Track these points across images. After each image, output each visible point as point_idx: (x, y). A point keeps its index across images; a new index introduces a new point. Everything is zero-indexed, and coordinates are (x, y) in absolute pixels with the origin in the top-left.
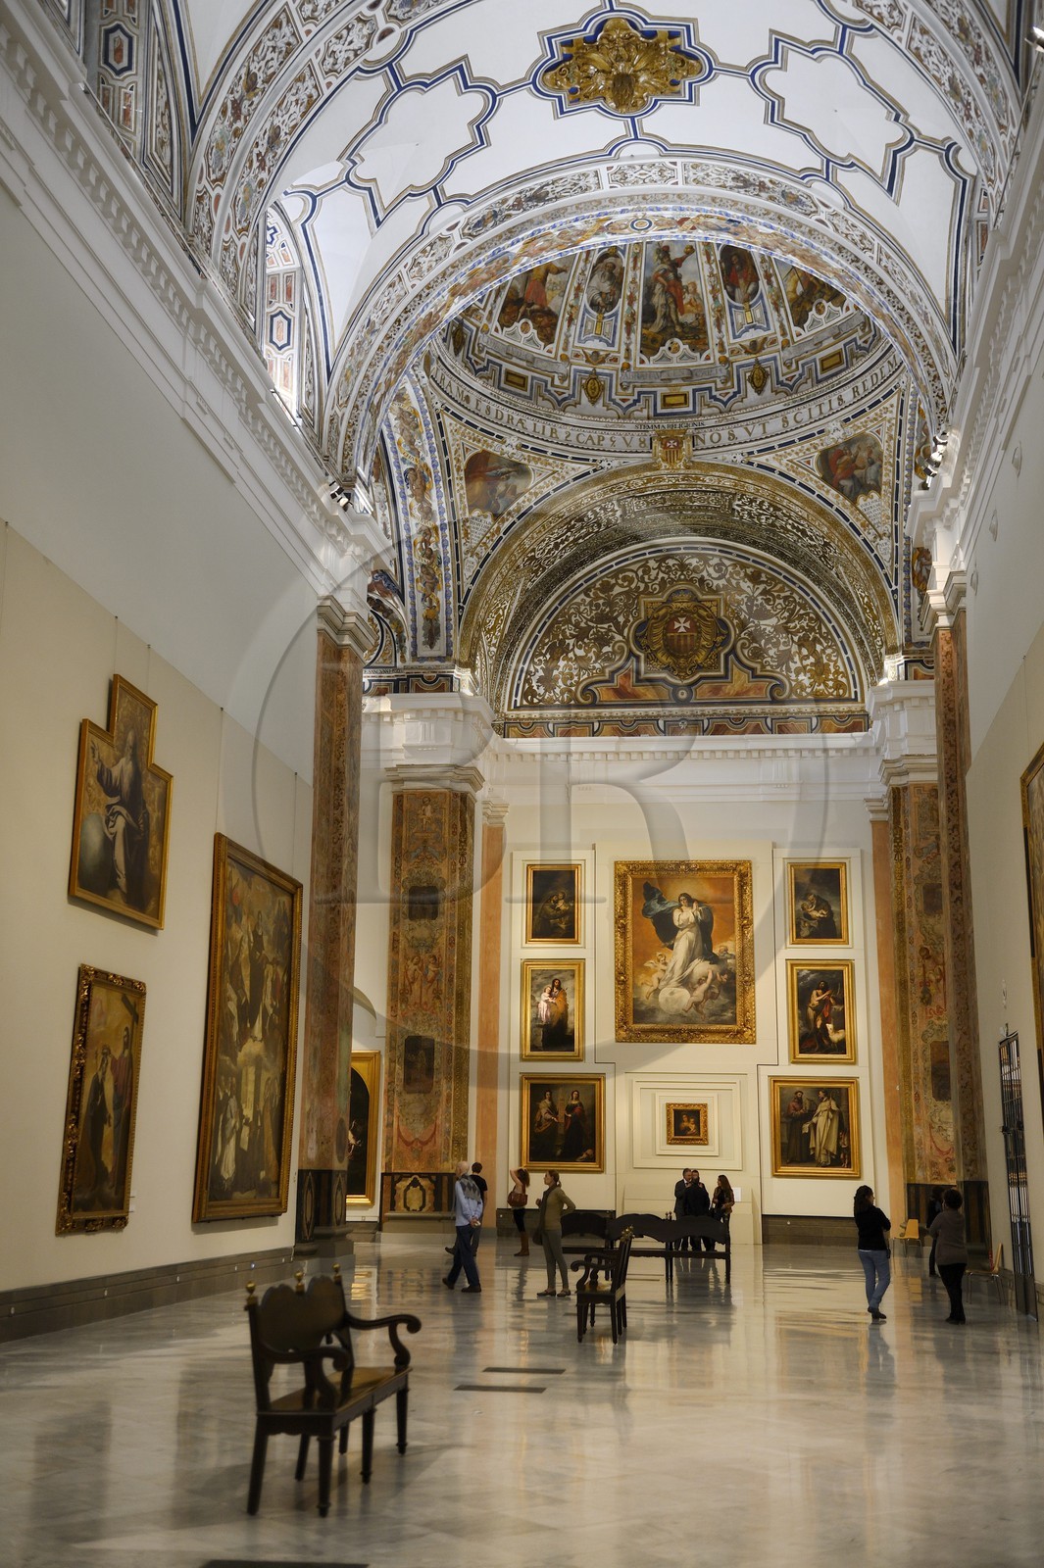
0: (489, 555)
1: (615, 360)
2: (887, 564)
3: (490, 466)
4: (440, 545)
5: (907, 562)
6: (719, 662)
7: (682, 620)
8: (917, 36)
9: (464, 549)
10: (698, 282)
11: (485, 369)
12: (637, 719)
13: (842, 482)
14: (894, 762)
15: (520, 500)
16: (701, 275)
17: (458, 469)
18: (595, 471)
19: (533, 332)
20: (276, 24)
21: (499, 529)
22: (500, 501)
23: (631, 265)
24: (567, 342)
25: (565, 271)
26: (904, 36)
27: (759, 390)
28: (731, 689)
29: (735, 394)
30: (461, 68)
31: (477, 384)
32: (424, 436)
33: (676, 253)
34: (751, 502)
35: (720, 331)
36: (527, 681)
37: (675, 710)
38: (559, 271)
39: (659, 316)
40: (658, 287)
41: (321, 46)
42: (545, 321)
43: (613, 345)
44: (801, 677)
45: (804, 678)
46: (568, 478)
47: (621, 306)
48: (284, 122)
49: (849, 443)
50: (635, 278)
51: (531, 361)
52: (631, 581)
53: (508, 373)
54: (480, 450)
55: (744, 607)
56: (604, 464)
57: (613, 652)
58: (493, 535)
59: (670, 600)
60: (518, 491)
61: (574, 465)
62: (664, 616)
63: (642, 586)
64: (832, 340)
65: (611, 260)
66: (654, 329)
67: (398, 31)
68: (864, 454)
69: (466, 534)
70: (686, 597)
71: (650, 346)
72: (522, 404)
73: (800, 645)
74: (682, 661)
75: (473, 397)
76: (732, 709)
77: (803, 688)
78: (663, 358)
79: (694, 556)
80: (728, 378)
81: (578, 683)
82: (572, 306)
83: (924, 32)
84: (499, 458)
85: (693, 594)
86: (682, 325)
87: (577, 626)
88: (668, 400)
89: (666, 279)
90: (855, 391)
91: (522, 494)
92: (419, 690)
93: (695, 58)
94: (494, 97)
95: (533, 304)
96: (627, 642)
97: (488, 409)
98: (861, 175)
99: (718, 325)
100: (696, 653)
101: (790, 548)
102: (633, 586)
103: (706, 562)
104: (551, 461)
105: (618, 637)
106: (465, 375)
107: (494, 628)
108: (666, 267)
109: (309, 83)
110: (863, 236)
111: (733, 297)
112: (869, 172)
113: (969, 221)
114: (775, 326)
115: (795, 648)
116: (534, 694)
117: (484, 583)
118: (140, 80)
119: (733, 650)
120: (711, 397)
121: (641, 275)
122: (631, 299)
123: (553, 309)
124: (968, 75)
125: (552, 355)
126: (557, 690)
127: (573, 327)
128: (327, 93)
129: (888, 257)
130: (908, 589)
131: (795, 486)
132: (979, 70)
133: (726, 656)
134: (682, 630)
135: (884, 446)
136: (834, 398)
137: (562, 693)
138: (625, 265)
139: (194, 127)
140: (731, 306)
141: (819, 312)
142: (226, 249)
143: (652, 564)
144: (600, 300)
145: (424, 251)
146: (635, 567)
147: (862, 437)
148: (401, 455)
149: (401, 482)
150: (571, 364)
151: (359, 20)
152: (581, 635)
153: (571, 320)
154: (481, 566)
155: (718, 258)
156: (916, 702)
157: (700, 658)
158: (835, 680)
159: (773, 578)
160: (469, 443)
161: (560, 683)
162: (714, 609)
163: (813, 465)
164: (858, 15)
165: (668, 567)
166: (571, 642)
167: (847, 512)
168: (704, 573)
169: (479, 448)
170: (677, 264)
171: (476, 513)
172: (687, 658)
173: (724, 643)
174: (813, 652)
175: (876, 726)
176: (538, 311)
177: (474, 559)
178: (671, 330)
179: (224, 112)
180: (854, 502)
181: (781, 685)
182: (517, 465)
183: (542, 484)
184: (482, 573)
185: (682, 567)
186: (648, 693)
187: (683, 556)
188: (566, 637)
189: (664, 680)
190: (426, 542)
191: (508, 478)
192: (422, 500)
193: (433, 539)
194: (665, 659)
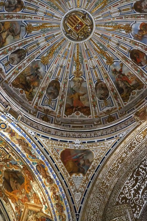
0: (87, 190)
1: (116, 108)
3: (72, 155)
4: (60, 192)
9: (72, 190)
10: (130, 71)
16: (129, 68)
17: (57, 159)
18: (118, 140)
19: (81, 114)
21: (87, 178)
22: (84, 168)
23: (107, 81)
24: (96, 112)
25: (86, 94)
32: (33, 147)
33: (118, 69)
35: (144, 77)
38: (83, 95)
39: (124, 89)
40: (119, 82)
42: (85, 110)
43: (113, 105)
46: (109, 147)
47: (111, 94)
50: (110, 83)
56: (121, 136)
58: (85, 181)
60: (90, 161)
61: (108, 142)
65: (100, 84)
69: (72, 184)
71: (125, 99)
78: (132, 98)
82: (93, 102)
84: (75, 150)
86: (133, 86)
89: (121, 78)
91: (92, 161)
95: (78, 107)
99: (143, 76)
104: (98, 144)
108: (118, 75)
111: (142, 66)
117: (87, 202)
121: (112, 82)
122: (113, 90)
123: (86, 106)
125: (92, 118)
127: (96, 108)
138: (105, 82)
140: (143, 69)
144: (102, 96)
148: (31, 162)
149: (37, 174)
150: (100, 117)
153: (94, 106)
154: (84, 196)
155: (131, 60)
160: (57, 147)
169: (63, 148)
170: (120, 72)
171: (74, 175)
176: (81, 108)
177: (79, 193)
178: (130, 90)
182: (84, 151)
183: (99, 154)
184: (86, 198)
190: (54, 193)
191: (83, 157)
192: (46, 176)
193: (56, 190)
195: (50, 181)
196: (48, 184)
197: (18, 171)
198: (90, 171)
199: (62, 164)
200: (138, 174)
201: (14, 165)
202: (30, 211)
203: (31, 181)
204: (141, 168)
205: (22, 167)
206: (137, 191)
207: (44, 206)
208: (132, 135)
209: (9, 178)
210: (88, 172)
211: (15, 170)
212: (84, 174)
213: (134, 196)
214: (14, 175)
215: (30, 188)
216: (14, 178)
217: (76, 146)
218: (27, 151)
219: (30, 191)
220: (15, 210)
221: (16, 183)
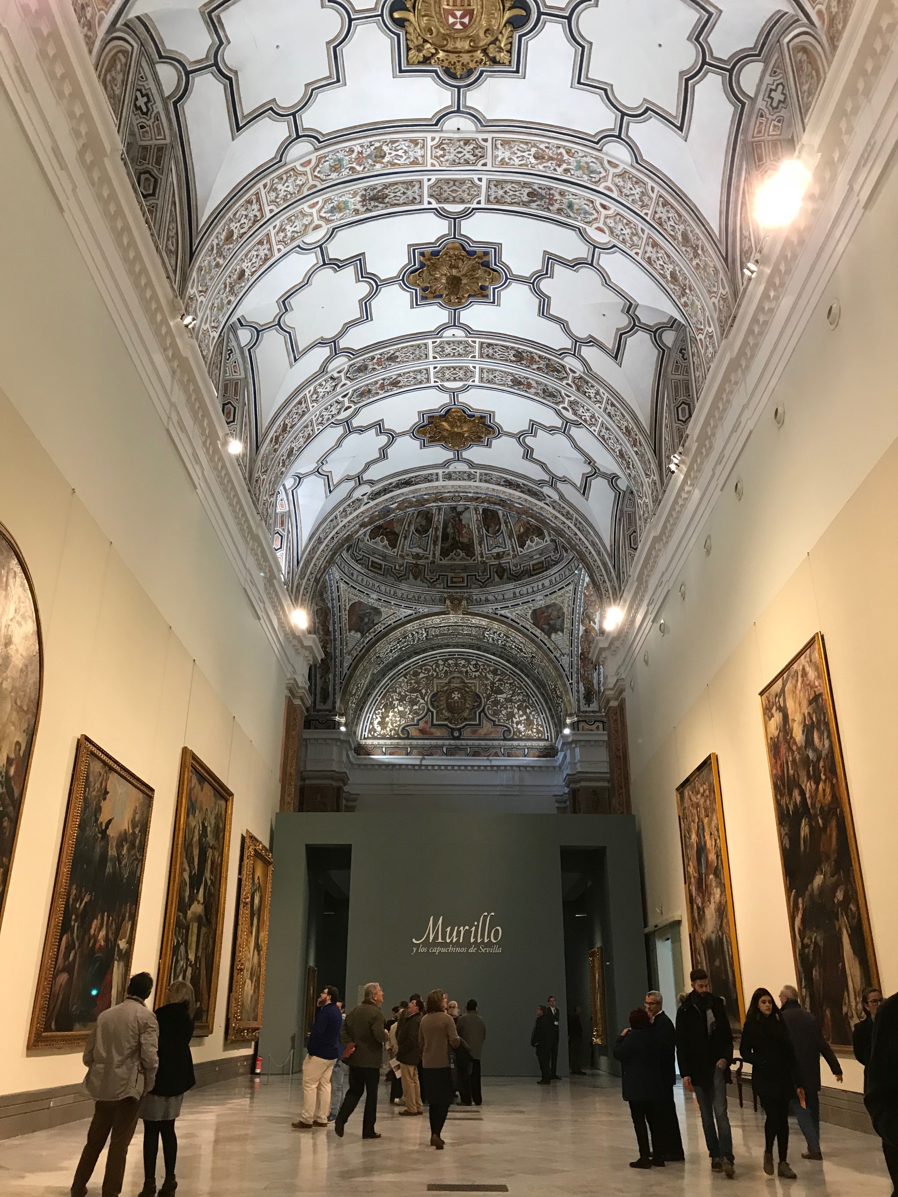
0: (357, 655)
1: (427, 558)
2: (566, 669)
3: (362, 609)
4: (332, 649)
5: (578, 669)
6: (475, 717)
7: (456, 693)
8: (604, 430)
9: (345, 651)
10: (470, 523)
11: (361, 559)
12: (432, 747)
13: (544, 626)
14: (573, 775)
15: (376, 627)
16: (472, 520)
18: (415, 613)
19: (386, 542)
20: (300, 403)
21: (363, 641)
22: (365, 627)
24: (403, 548)
26: (597, 430)
27: (501, 578)
28: (481, 731)
29: (488, 579)
30: (379, 425)
31: (358, 567)
32: (329, 592)
34: (494, 633)
35: (481, 547)
36: (371, 723)
37: (452, 742)
39: (450, 538)
40: (450, 524)
41: (318, 413)
42: (392, 537)
43: (426, 551)
44: (519, 726)
45: (521, 727)
46: (401, 616)
47: (431, 532)
48: (295, 445)
49: (548, 607)
50: (439, 519)
51: (384, 557)
52: (429, 671)
53: (372, 562)
54: (356, 601)
55: (489, 687)
56: (421, 610)
57: (419, 709)
58: (360, 645)
59: (450, 682)
60: (375, 622)
61: (404, 610)
62: (447, 690)
63: (435, 674)
64: (538, 556)
66: (446, 545)
67: (353, 407)
68: (556, 613)
69: (347, 644)
70: (459, 680)
71: (445, 553)
72: (380, 578)
73: (519, 710)
74: (456, 715)
75: (355, 573)
76: (483, 743)
77: (520, 733)
78: (452, 559)
79: (462, 659)
80: (485, 570)
81: (400, 725)
82: (406, 531)
83: (607, 429)
84: (366, 605)
85: (462, 679)
86: (461, 543)
87: (399, 694)
88: (454, 580)
90: (551, 581)
91: (377, 624)
92: (316, 728)
93: (492, 428)
94: (393, 437)
95: (386, 529)
96: (427, 704)
97: (363, 580)
98: (569, 486)
99: (480, 544)
100: (463, 711)
101: (512, 657)
102: (430, 674)
103: (469, 663)
104: (393, 607)
105: (422, 701)
106: (353, 563)
107: (355, 694)
108: (454, 516)
109: (310, 428)
110: (568, 513)
111: (488, 532)
112: (574, 485)
113: (621, 511)
114: (509, 547)
115: (516, 710)
116: (375, 731)
117: (354, 670)
118: (238, 427)
119: (483, 710)
120: (476, 579)
121: (442, 517)
122: (436, 529)
123: (397, 531)
124: (631, 451)
125: (395, 554)
126: (388, 729)
127: (406, 541)
128: (317, 433)
129: (580, 523)
130: (578, 683)
131: (519, 626)
132: (636, 449)
133: (480, 714)
134: (456, 698)
135: (565, 610)
136: (540, 584)
137: (391, 731)
138: (433, 515)
139: (257, 447)
140: (487, 536)
141: (532, 542)
142: (264, 504)
143: (440, 662)
144: (420, 528)
145: (349, 505)
146: (431, 664)
147: (554, 604)
150: (404, 559)
151: (337, 402)
152: (402, 699)
153: (405, 537)
154: (353, 661)
155: (481, 514)
156: (583, 743)
157: (466, 714)
158: (537, 729)
159: (504, 673)
160: (351, 596)
161: (390, 725)
162: (473, 688)
163: (529, 616)
164: (574, 418)
165: (449, 664)
166: (396, 703)
167: (546, 641)
168: (468, 669)
169: (356, 599)
171: (352, 633)
172: (458, 713)
173: (479, 706)
174: (525, 713)
175: (561, 755)
176: (389, 532)
178: (456, 545)
179: (271, 441)
180: (550, 637)
181: (509, 731)
182: (375, 609)
183: (387, 619)
184: (353, 664)
185: (456, 665)
186: (438, 733)
187: (457, 659)
188: (393, 700)
189: (446, 725)
190: (325, 647)
193: (329, 645)
194: (447, 714)
195: (326, 632)
198: (370, 633)
199: (347, 616)
210: (367, 634)
212: (362, 635)
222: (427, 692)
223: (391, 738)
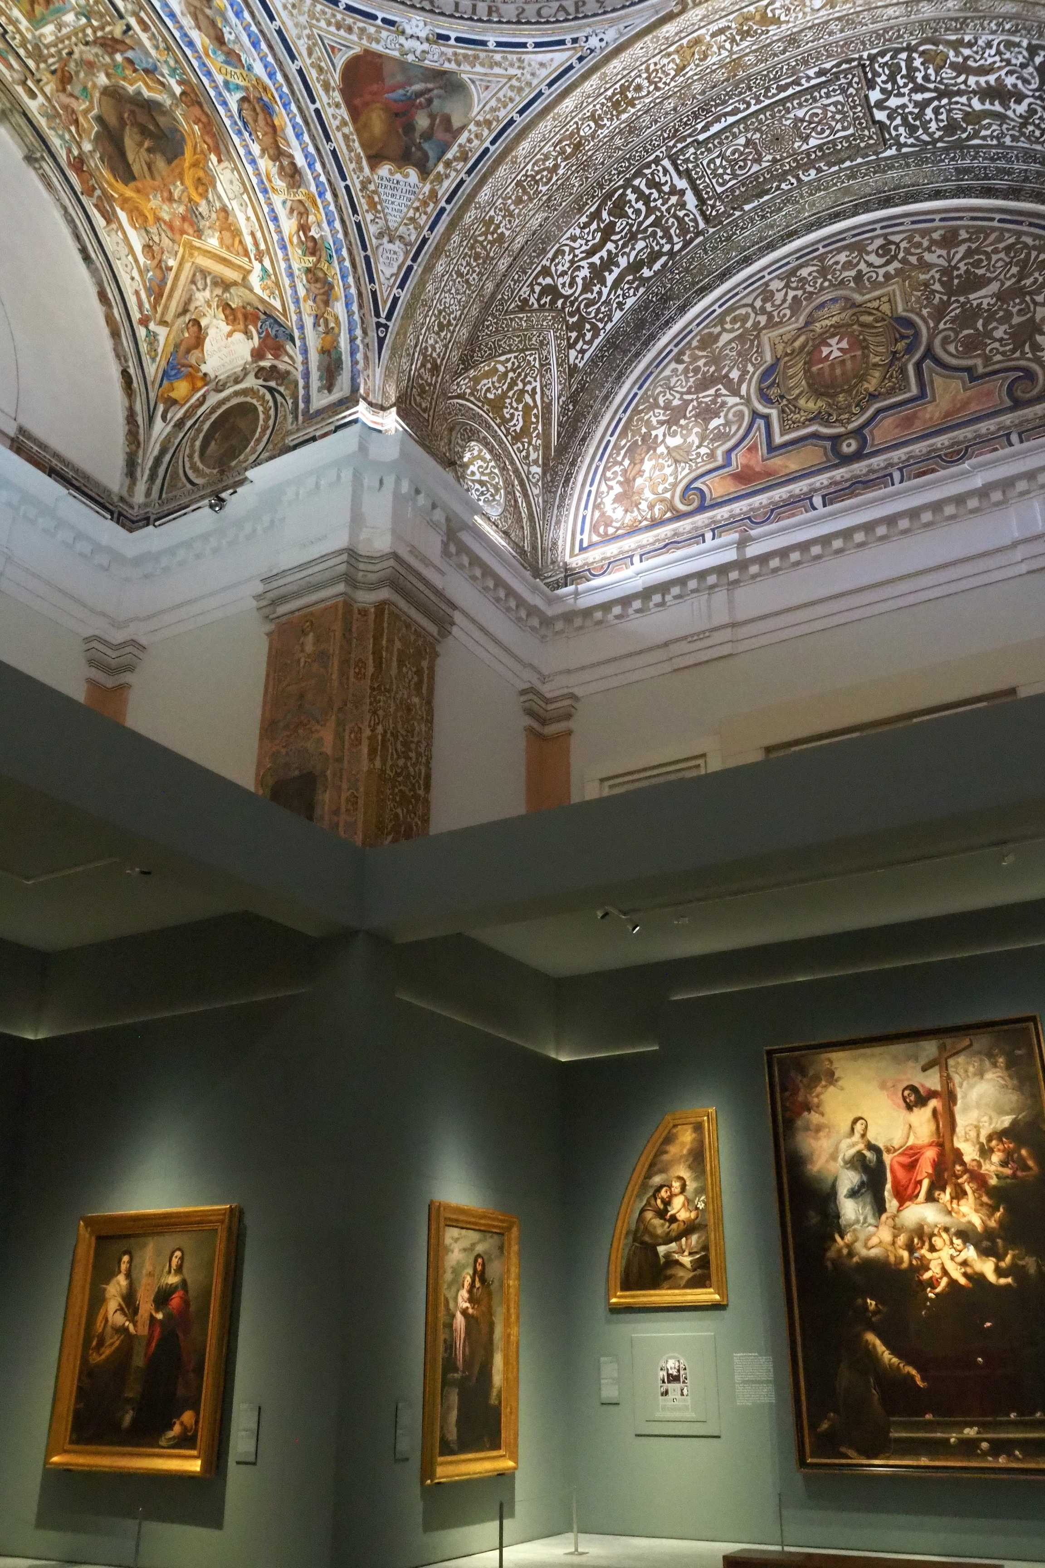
0: (425, 241)
3: (389, 82)
4: (325, 225)
6: (906, 378)
7: (833, 341)
9: (373, 229)
15: (463, 139)
17: (327, 87)
18: (581, 59)
21: (433, 194)
22: (426, 146)
28: (932, 412)
32: (230, 14)
36: (598, 506)
37: (840, 473)
46: (538, 83)
52: (745, 319)
54: (357, 50)
55: (937, 287)
56: (594, 42)
57: (727, 423)
58: (425, 204)
60: (456, 123)
61: (541, 57)
62: (803, 346)
63: (763, 319)
69: (372, 205)
74: (841, 398)
76: (941, 441)
79: (839, 251)
81: (675, 485)
84: (403, 66)
85: (847, 299)
87: (667, 407)
96: (748, 401)
102: (749, 325)
103: (862, 251)
104: (498, 57)
105: (732, 400)
116: (609, 523)
117: (422, 284)
119: (929, 353)
126: (644, 506)
133: (918, 366)
134: (836, 353)
137: (651, 507)
143: (776, 285)
146: (749, 300)
148: (220, 79)
149: (239, 133)
152: (674, 418)
154: (414, 260)
159: (981, 230)
161: (647, 493)
162: (885, 308)
165: (802, 280)
166: (660, 432)
168: (862, 266)
169: (355, 44)
171: (384, 170)
172: (849, 392)
173: (910, 349)
177: (397, 246)
181: (1028, 374)
182: (438, 75)
183: (493, 103)
184: (418, 269)
185: (823, 272)
186: (790, 463)
187: (822, 258)
188: (650, 427)
189: (815, 435)
190: (304, 228)
191: (430, 101)
192: (278, 154)
193: (311, 218)
194: (810, 405)
195: (292, 176)
196: (280, 184)
197: (158, 105)
198: (448, 164)
199: (344, 112)
200: (619, 210)
201: (146, 71)
202: (204, 273)
203: (214, 158)
204: (636, 190)
205: (178, 90)
206: (598, 274)
207: (257, 265)
208: (637, 50)
209: (122, 123)
210: (440, 168)
211: (146, 93)
212: (424, 173)
213: (587, 288)
214: (142, 118)
215: (205, 183)
216: (144, 131)
217: (409, 44)
218: (204, 23)
219: (204, 195)
220: (142, 259)
221: (149, 150)
222: (744, 372)
223: (655, 524)
